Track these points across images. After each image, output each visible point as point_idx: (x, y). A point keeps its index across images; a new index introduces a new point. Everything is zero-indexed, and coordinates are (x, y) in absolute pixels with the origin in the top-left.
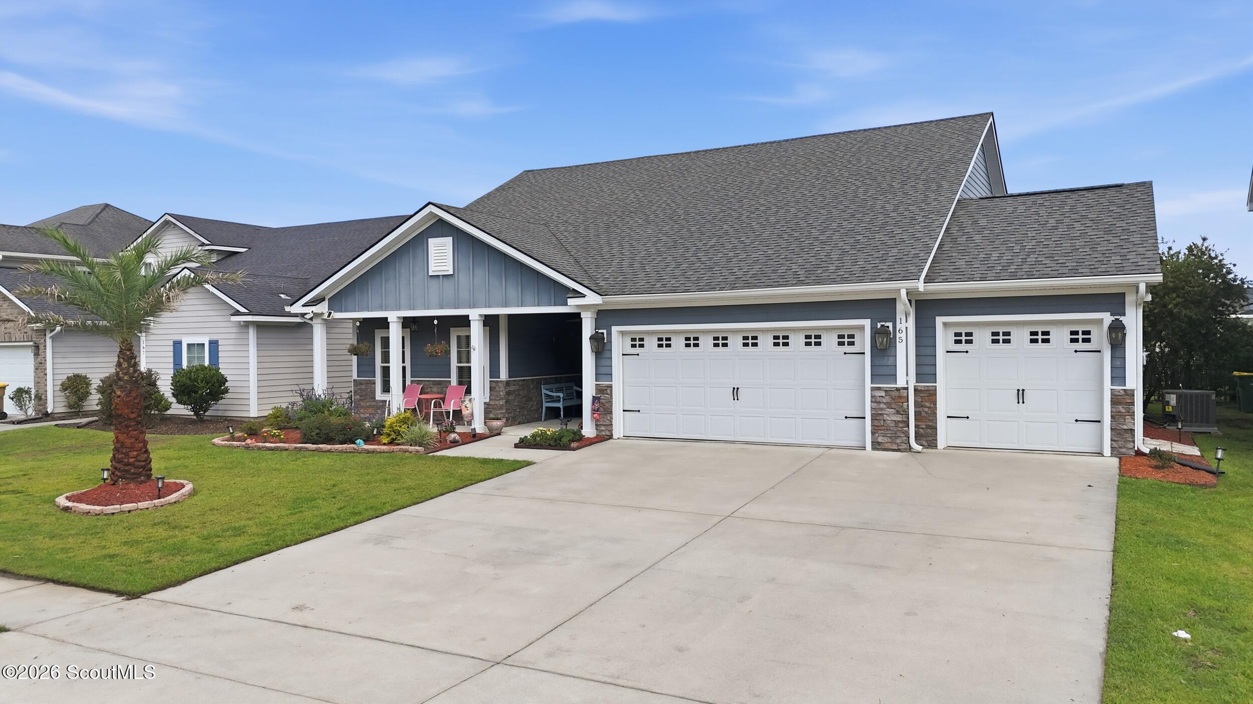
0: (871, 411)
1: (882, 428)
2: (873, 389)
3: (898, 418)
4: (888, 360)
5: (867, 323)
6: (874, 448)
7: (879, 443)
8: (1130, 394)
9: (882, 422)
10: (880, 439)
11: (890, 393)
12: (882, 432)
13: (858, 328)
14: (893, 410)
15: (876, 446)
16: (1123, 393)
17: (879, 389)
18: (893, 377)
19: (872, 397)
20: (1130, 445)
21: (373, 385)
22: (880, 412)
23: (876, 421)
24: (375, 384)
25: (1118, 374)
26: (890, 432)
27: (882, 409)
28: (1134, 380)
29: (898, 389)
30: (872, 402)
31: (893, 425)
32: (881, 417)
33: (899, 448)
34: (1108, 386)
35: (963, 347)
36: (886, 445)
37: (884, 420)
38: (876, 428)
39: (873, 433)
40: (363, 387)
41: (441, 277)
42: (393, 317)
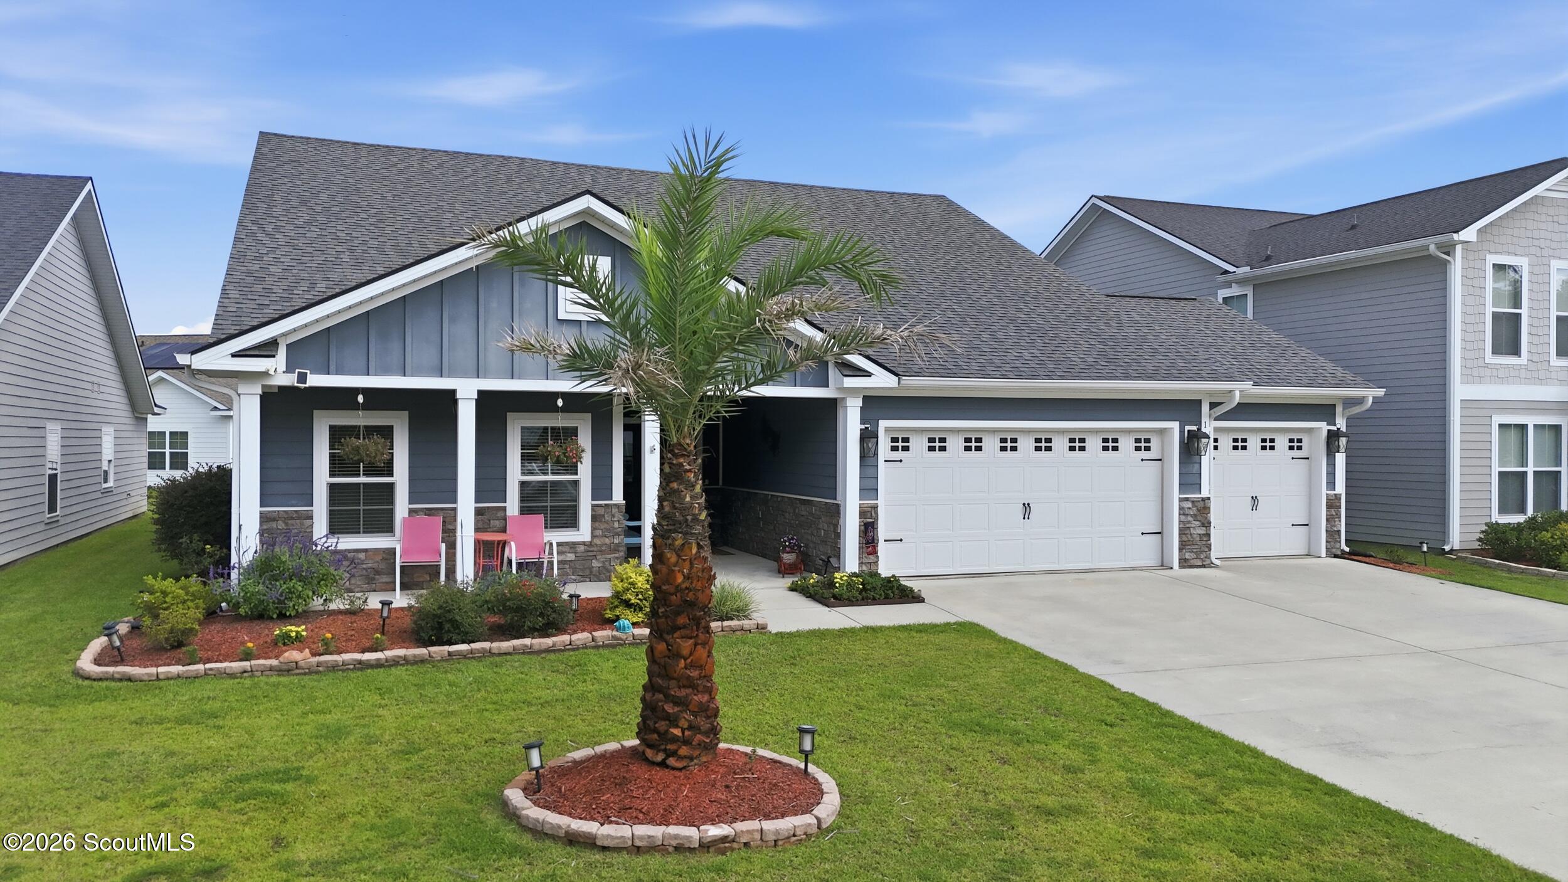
0: (1179, 524)
1: (1188, 543)
2: (1181, 500)
3: (1202, 531)
4: (1193, 467)
5: (1175, 425)
6: (1181, 566)
7: (1186, 560)
8: (1337, 497)
9: (1189, 537)
10: (1188, 556)
11: (1196, 504)
12: (1189, 547)
13: (1154, 431)
14: (1198, 523)
15: (1184, 563)
16: (1334, 498)
17: (1187, 499)
18: (1198, 487)
19: (1180, 509)
20: (1337, 545)
21: (308, 522)
22: (1188, 526)
23: (1184, 536)
25: (1331, 481)
26: (1196, 547)
27: (1189, 522)
28: (1341, 488)
29: (1203, 500)
30: (1180, 514)
31: (1198, 539)
32: (1188, 532)
33: (1204, 563)
34: (1324, 491)
36: (1192, 561)
37: (1191, 534)
38: (1184, 543)
39: (1180, 550)
41: (584, 326)
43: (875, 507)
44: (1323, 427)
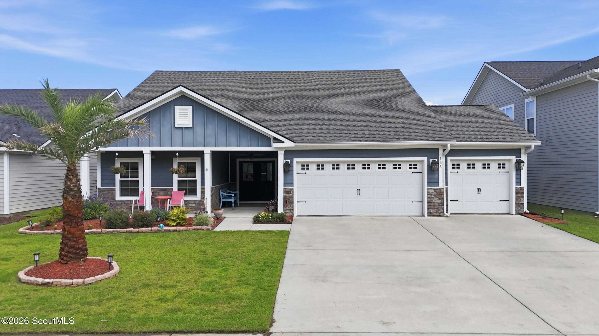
0: (428, 199)
1: (433, 206)
2: (428, 189)
3: (439, 201)
4: (435, 176)
5: (426, 159)
6: (429, 216)
7: (431, 213)
8: (522, 189)
9: (432, 204)
10: (432, 211)
11: (436, 190)
12: (432, 208)
13: (418, 161)
14: (437, 198)
15: (430, 214)
16: (520, 189)
17: (431, 189)
18: (437, 183)
19: (428, 192)
20: (522, 210)
21: (114, 192)
22: (432, 199)
23: (430, 203)
24: (115, 190)
25: (518, 182)
26: (436, 208)
27: (432, 198)
28: (524, 184)
29: (439, 189)
30: (428, 195)
31: (437, 205)
32: (432, 202)
33: (440, 215)
34: (514, 186)
35: (456, 170)
36: (434, 214)
37: (433, 203)
38: (430, 206)
39: (428, 209)
40: (106, 193)
41: (184, 129)
42: (147, 151)
43: (293, 190)
44: (514, 159)
